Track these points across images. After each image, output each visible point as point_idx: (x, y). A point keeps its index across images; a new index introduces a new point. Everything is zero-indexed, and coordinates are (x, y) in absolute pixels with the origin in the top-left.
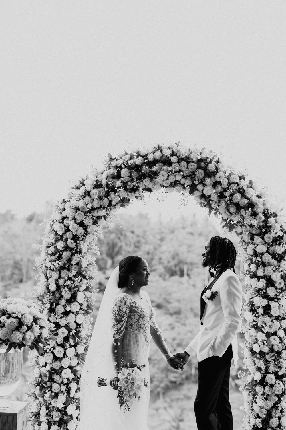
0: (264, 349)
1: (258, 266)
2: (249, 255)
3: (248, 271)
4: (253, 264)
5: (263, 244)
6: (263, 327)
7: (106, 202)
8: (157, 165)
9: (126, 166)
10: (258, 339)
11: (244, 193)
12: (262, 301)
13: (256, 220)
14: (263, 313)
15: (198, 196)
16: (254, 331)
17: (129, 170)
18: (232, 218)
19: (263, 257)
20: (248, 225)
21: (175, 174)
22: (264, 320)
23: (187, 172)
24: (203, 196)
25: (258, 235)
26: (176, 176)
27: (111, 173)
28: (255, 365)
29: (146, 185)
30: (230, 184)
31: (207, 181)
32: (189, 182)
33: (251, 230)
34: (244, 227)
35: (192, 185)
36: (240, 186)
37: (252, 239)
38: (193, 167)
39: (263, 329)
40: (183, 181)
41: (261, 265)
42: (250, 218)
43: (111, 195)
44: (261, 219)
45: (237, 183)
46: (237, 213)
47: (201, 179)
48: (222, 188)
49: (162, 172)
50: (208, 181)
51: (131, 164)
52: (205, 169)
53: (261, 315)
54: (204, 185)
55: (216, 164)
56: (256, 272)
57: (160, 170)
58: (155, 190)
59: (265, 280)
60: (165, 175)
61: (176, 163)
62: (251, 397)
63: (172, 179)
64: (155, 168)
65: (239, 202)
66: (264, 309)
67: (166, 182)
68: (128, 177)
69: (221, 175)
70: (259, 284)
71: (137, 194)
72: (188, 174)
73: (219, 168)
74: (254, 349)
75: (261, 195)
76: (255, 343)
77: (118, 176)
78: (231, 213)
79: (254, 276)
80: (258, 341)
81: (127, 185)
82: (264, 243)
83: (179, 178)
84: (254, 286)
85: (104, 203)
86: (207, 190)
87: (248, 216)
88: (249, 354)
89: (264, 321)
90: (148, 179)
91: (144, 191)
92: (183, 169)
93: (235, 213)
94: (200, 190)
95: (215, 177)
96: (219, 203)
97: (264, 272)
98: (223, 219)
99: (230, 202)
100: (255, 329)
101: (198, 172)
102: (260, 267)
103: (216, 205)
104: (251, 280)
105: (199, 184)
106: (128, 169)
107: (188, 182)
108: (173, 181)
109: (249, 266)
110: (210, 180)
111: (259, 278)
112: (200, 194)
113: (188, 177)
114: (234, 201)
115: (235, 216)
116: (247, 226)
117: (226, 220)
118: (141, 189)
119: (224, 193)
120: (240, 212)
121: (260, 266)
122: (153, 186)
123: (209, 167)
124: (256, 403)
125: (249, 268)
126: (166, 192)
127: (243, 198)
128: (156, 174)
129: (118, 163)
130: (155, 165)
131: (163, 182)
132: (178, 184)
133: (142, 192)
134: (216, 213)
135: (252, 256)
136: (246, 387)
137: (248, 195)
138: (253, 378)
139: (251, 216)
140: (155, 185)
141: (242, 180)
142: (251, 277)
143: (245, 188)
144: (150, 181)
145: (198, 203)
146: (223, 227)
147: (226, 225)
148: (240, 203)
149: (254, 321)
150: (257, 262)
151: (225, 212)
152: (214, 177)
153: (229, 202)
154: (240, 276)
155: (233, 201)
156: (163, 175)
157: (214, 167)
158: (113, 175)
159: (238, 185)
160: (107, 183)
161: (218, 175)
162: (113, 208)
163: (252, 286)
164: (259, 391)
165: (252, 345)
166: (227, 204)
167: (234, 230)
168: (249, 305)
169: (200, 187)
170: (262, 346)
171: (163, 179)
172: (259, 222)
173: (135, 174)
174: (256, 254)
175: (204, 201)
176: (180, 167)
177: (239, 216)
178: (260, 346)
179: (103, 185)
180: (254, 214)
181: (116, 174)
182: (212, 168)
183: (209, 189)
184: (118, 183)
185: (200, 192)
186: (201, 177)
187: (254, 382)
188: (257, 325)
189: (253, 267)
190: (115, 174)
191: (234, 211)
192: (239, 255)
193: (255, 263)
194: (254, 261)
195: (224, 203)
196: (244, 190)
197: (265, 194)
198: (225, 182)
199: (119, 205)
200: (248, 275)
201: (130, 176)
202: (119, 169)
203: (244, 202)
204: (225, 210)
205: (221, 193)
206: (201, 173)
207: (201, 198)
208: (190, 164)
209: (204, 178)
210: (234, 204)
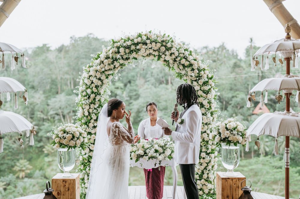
7: (112, 66)
8: (139, 45)
9: (122, 47)
11: (187, 58)
13: (194, 73)
17: (124, 49)
19: (198, 93)
21: (149, 50)
23: (156, 48)
24: (165, 61)
25: (195, 81)
27: (114, 50)
29: (134, 56)
30: (179, 54)
33: (191, 78)
35: (159, 55)
37: (192, 83)
40: (154, 53)
42: (190, 72)
43: (115, 63)
44: (196, 72)
46: (183, 69)
48: (175, 56)
50: (167, 53)
51: (125, 45)
52: (165, 46)
54: (165, 55)
55: (171, 43)
57: (141, 48)
61: (149, 43)
64: (138, 47)
67: (144, 54)
71: (129, 61)
73: (173, 45)
75: (196, 59)
77: (119, 52)
78: (180, 69)
81: (123, 57)
82: (199, 85)
83: (151, 51)
86: (167, 58)
90: (134, 53)
92: (154, 46)
96: (174, 64)
98: (176, 73)
101: (161, 48)
103: (172, 65)
107: (156, 53)
108: (148, 53)
112: (163, 60)
113: (156, 51)
114: (182, 63)
115: (182, 71)
116: (189, 76)
117: (178, 73)
118: (131, 58)
119: (176, 59)
120: (185, 69)
123: (168, 45)
126: (145, 59)
127: (187, 61)
128: (139, 50)
129: (118, 45)
132: (151, 55)
133: (132, 60)
134: (172, 69)
137: (189, 60)
140: (139, 56)
141: (186, 51)
143: (188, 56)
144: (136, 54)
145: (163, 65)
147: (178, 76)
148: (185, 64)
152: (170, 50)
153: (179, 64)
156: (143, 50)
157: (170, 45)
159: (184, 54)
160: (113, 56)
161: (173, 49)
162: (116, 69)
167: (182, 78)
169: (163, 56)
173: (127, 51)
175: (166, 63)
176: (152, 46)
177: (185, 71)
179: (110, 57)
180: (193, 70)
184: (118, 56)
185: (163, 58)
190: (116, 51)
195: (176, 64)
197: (198, 58)
198: (176, 53)
199: (120, 67)
201: (125, 52)
202: (118, 48)
203: (187, 63)
204: (177, 68)
205: (174, 59)
206: (163, 49)
207: (164, 62)
208: (157, 44)
209: (165, 51)
210: (182, 65)
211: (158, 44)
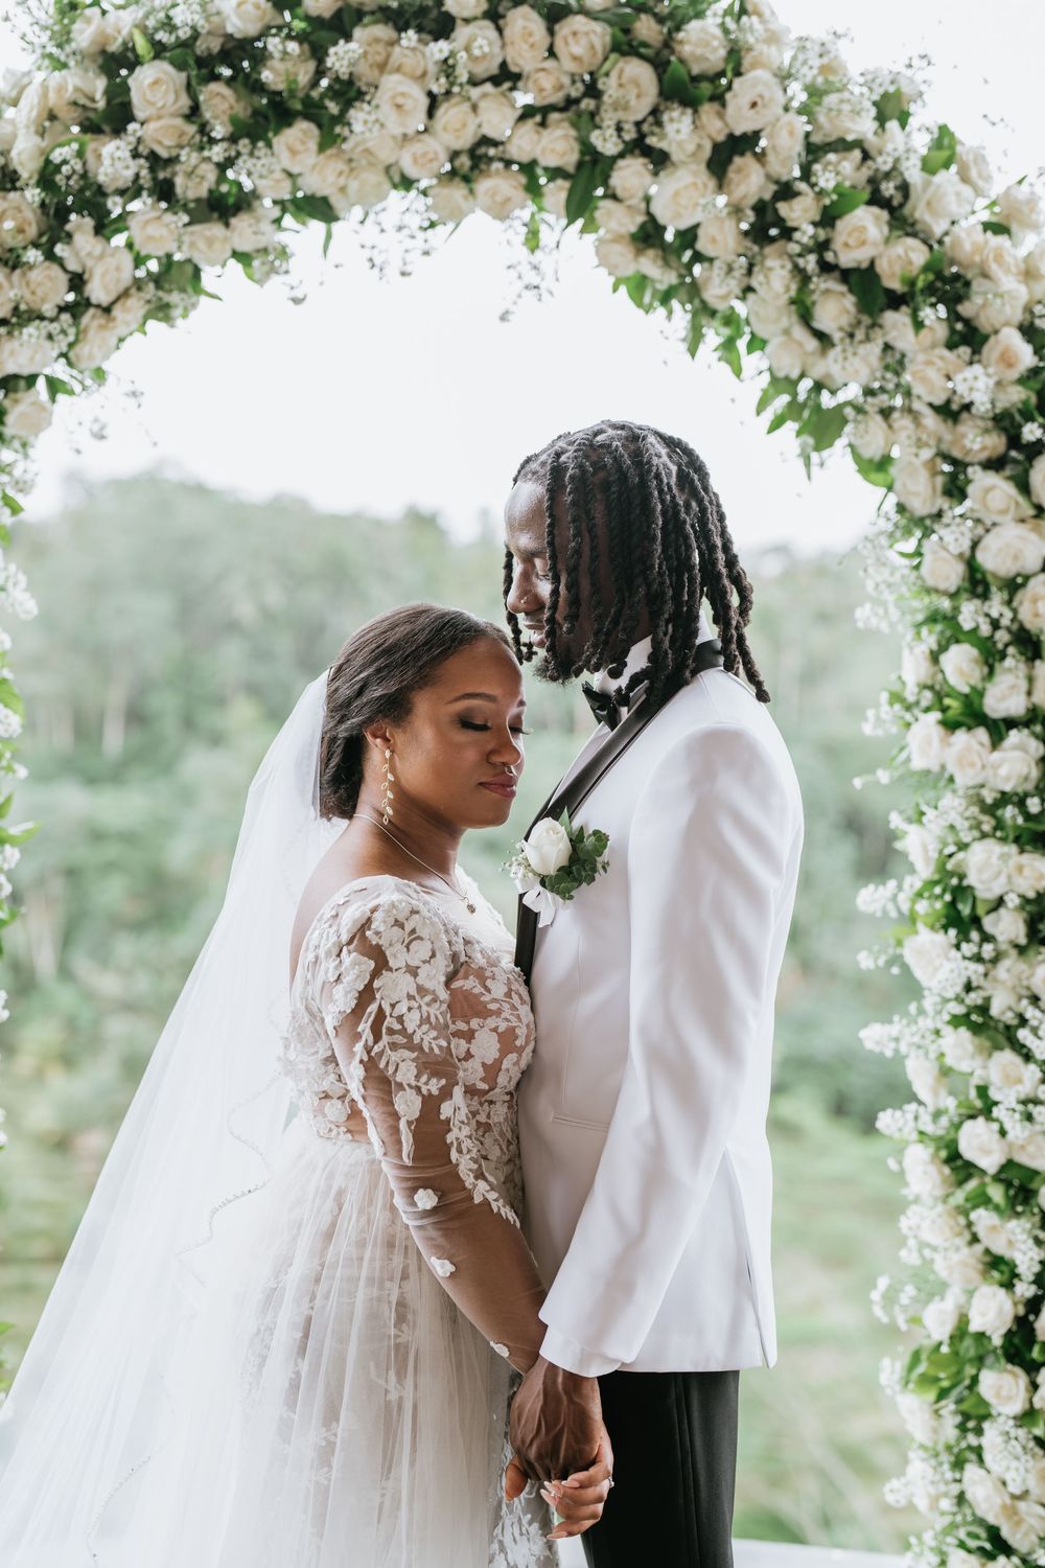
0: (1031, 1149)
1: (991, 657)
2: (937, 591)
3: (931, 688)
4: (958, 641)
5: (1023, 521)
6: (1023, 1021)
7: (46, 286)
8: (358, 32)
9: (159, 50)
10: (994, 1094)
11: (901, 205)
12: (1020, 869)
13: (985, 367)
14: (1023, 941)
15: (622, 237)
16: (970, 1048)
17: (183, 75)
18: (831, 365)
19: (1021, 603)
20: (931, 405)
21: (475, 93)
22: (1028, 978)
23: (547, 82)
24: (649, 235)
25: (994, 464)
26: (483, 105)
27: (69, 94)
28: (975, 1239)
29: (295, 170)
30: (814, 151)
31: (675, 126)
32: (561, 146)
33: (948, 437)
34: (901, 422)
35: (580, 165)
36: (880, 160)
37: (956, 489)
38: (583, 41)
39: (1023, 1035)
40: (526, 143)
41: (1011, 650)
42: (942, 358)
43: (78, 238)
44: (1010, 365)
45: (858, 144)
46: (860, 335)
47: (638, 124)
48: (768, 177)
49: (391, 84)
50: (680, 132)
51: (196, 34)
52: (660, 60)
53: (1013, 953)
54: (659, 160)
55: (730, 24)
56: (981, 694)
57: (376, 72)
58: (357, 212)
59: (1036, 736)
60: (408, 104)
61: (475, 19)
62: (950, 1421)
63: (457, 126)
64: (342, 56)
65: (872, 263)
66: (1029, 913)
67: (417, 148)
68: (179, 122)
69: (760, 89)
70: (999, 766)
71: (244, 231)
72: (556, 98)
73: (750, 49)
74: (967, 1150)
75: (1008, 216)
76: (972, 1117)
77: (116, 116)
78: (822, 337)
79: (969, 715)
80: (996, 1103)
81: (174, 174)
82: (1031, 512)
83: (496, 116)
84: (964, 780)
85: (33, 293)
86: (676, 194)
87: (933, 346)
88: (937, 1179)
89: (1028, 988)
90: (301, 132)
91: (288, 221)
92: (524, 57)
93: (851, 336)
94: (631, 197)
95: (724, 105)
96: (750, 271)
97: (1029, 693)
98: (774, 380)
99: (818, 262)
100: (976, 1029)
101: (614, 74)
102: (1009, 662)
103: (734, 285)
104: (949, 745)
105: (621, 155)
106: (173, 63)
107: (556, 146)
108: (465, 141)
109: (935, 657)
110: (694, 122)
111: (998, 729)
112: (633, 223)
113: (554, 116)
114: (848, 258)
115: (850, 350)
116: (927, 411)
117: (790, 384)
118: (267, 202)
119: (783, 208)
120: (881, 326)
121: (1003, 656)
122: (342, 181)
123: (688, 42)
124: (981, 1460)
125: (933, 669)
126: (426, 224)
127: (900, 233)
128: (349, 92)
129: (109, 31)
130: (348, 38)
131: (402, 147)
132: (491, 160)
133: (277, 221)
134: (729, 345)
135: (954, 596)
136: (922, 1368)
137: (928, 218)
138: (963, 1320)
139: (951, 345)
140: (352, 170)
141: (893, 125)
142: (950, 726)
143: (913, 173)
144: (322, 147)
145: (623, 289)
146: (776, 424)
147: (794, 410)
148: (882, 267)
149: (968, 988)
150: (985, 629)
151: (787, 332)
152: (716, 106)
153: (810, 263)
154: (884, 716)
155: (835, 254)
156: (400, 101)
157: (716, 43)
158: (84, 107)
159: (866, 156)
160: (48, 162)
161: (741, 93)
162: (96, 323)
163: (951, 779)
164: (998, 1395)
165: (958, 1126)
166: (804, 278)
167: (841, 443)
168: (938, 890)
169: (630, 175)
170: (1017, 1130)
171: (398, 131)
172: (999, 384)
173: (221, 103)
174: (977, 583)
175: (660, 262)
176: (503, 46)
177: (875, 348)
178: (1003, 1133)
179: (20, 170)
180: (969, 337)
181: (101, 104)
182: (707, 44)
183: (686, 187)
184: (113, 161)
185: (629, 207)
186: (640, 109)
187: (968, 1342)
188: (984, 1009)
189: (960, 663)
190: (93, 100)
191: (845, 321)
192: (874, 594)
193: (973, 636)
194: (967, 625)
195: (783, 267)
196: (904, 188)
197: (1032, 210)
198: (784, 134)
199: (135, 306)
200: (927, 710)
201: (194, 113)
202: (116, 62)
203: (901, 260)
204: (790, 319)
205: (760, 208)
206: (634, 84)
207: (639, 252)
208: (564, 28)
209: (655, 112)
210: (846, 275)
211: (578, 22)
